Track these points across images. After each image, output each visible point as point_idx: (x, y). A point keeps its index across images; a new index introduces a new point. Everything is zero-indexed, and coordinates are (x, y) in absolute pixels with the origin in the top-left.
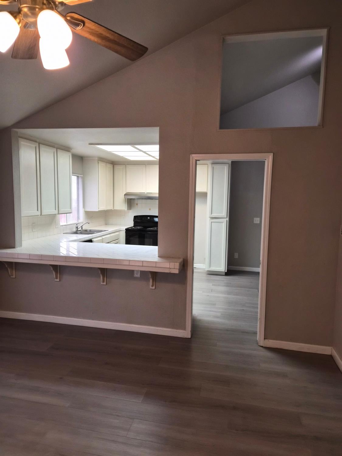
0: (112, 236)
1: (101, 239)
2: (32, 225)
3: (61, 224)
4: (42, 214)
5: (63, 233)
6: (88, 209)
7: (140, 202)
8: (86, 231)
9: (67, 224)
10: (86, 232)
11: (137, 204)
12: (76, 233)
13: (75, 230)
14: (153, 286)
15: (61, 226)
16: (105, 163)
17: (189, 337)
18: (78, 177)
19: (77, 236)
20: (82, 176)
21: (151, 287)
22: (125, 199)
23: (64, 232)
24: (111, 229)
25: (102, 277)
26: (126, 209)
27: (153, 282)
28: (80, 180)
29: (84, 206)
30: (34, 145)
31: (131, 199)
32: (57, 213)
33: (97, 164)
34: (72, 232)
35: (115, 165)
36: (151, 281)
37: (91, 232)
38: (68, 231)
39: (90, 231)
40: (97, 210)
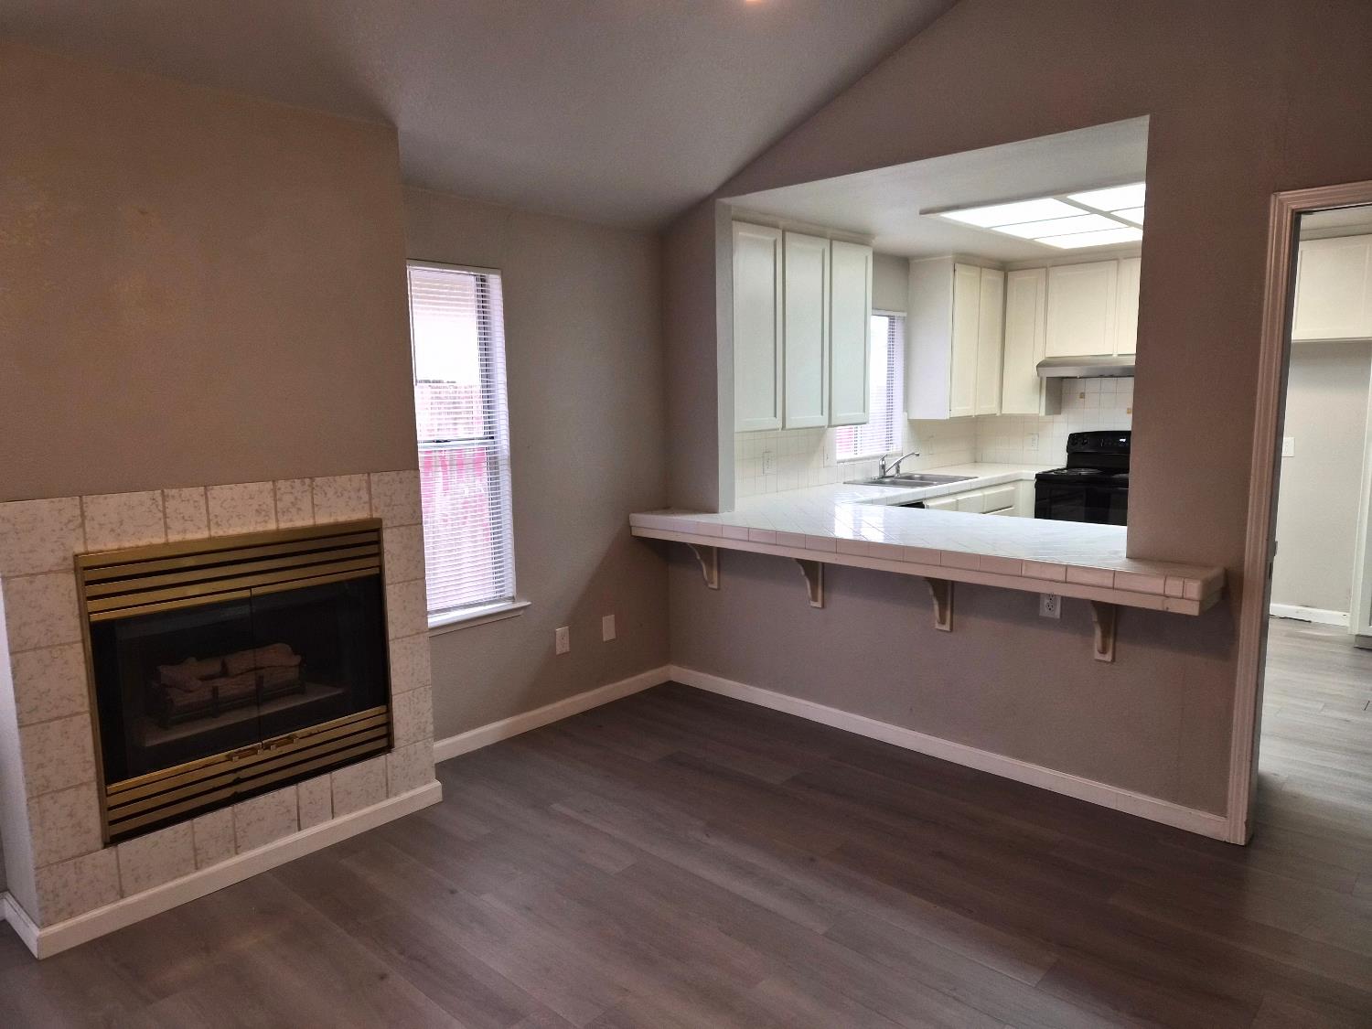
0: (988, 495)
1: (953, 503)
2: (763, 457)
3: (840, 455)
4: (787, 427)
5: (845, 483)
6: (919, 414)
7: (1092, 385)
8: (910, 477)
9: (854, 456)
10: (909, 481)
11: (1082, 396)
12: (879, 482)
13: (876, 474)
14: (1104, 651)
15: (839, 462)
16: (978, 269)
17: (1241, 840)
18: (892, 319)
19: (882, 492)
20: (905, 314)
21: (1098, 656)
22: (1041, 379)
23: (847, 480)
24: (986, 474)
25: (936, 607)
26: (1043, 413)
27: (1105, 636)
28: (899, 327)
29: (906, 407)
30: (769, 237)
31: (1063, 378)
32: (825, 423)
33: (952, 273)
34: (870, 480)
35: (1009, 273)
36: (1098, 633)
37: (924, 481)
38: (858, 477)
39: (922, 478)
40: (947, 417)
